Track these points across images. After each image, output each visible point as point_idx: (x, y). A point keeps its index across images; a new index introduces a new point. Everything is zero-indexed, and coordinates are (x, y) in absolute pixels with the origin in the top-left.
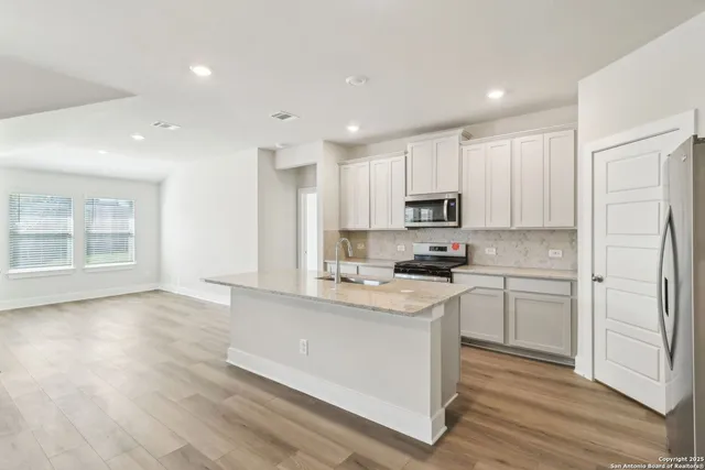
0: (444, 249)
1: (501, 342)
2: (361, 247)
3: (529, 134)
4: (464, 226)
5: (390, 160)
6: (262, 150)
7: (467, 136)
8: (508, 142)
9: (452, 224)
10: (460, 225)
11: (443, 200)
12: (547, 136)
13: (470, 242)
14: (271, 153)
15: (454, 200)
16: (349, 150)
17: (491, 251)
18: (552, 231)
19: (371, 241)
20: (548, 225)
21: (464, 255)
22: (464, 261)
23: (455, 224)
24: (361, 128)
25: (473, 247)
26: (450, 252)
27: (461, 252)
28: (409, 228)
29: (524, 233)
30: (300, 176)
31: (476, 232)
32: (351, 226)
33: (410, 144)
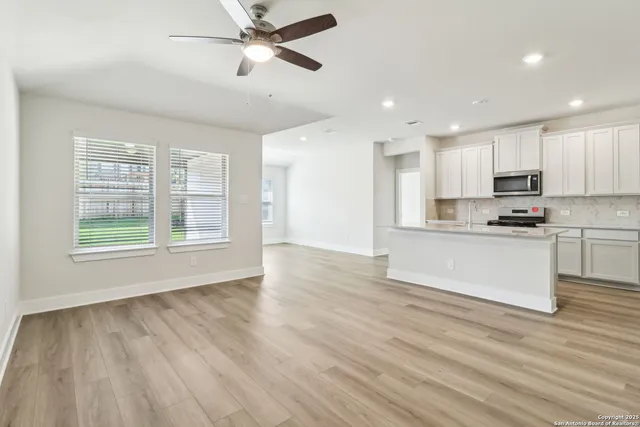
0: (526, 212)
1: (580, 275)
2: (450, 211)
3: (601, 128)
4: (545, 194)
5: (480, 148)
6: (376, 143)
7: (545, 130)
8: (582, 134)
9: (533, 193)
10: (540, 194)
11: (527, 176)
12: (616, 129)
13: (546, 207)
14: (381, 145)
15: (536, 176)
16: (442, 141)
17: (565, 212)
18: (620, 197)
19: (460, 207)
20: (618, 192)
21: (542, 215)
22: (542, 220)
23: (538, 193)
24: (461, 126)
25: (550, 210)
26: (531, 214)
27: (540, 214)
28: (496, 196)
29: (595, 198)
30: (398, 161)
31: (552, 198)
32: (444, 196)
33: (497, 136)
